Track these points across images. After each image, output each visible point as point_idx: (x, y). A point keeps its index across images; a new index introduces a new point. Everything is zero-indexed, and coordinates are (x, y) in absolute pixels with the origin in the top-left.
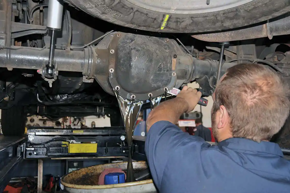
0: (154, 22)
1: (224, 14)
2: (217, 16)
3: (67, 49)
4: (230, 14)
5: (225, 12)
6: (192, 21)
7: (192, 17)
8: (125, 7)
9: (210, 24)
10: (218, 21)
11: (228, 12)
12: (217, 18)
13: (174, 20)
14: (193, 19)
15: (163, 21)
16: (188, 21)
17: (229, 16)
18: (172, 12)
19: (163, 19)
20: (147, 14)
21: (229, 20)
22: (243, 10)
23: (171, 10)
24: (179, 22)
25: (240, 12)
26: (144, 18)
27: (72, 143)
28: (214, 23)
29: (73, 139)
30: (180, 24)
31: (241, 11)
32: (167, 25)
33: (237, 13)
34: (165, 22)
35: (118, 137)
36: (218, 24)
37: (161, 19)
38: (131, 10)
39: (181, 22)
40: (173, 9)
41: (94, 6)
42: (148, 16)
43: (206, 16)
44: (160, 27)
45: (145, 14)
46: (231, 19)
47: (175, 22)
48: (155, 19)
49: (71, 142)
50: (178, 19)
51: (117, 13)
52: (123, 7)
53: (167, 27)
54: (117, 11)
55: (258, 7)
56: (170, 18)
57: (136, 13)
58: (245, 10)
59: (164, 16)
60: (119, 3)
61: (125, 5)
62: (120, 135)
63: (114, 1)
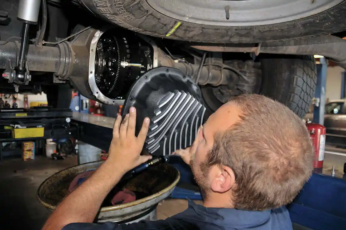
0: (163, 28)
1: (236, 30)
2: (229, 31)
3: (39, 45)
4: (243, 31)
5: (237, 29)
6: (201, 32)
7: (203, 27)
8: (142, 9)
9: (218, 37)
10: (227, 35)
11: (242, 29)
12: (228, 32)
13: (183, 28)
14: (203, 29)
15: (172, 28)
16: (197, 31)
17: (240, 33)
18: (186, 19)
19: (173, 26)
20: (159, 19)
21: (238, 37)
22: (258, 31)
23: (185, 17)
24: (188, 31)
25: (253, 31)
26: (154, 22)
27: (17, 128)
28: (223, 37)
29: (18, 124)
30: (188, 33)
31: (255, 30)
32: (175, 32)
33: (250, 32)
34: (174, 30)
35: (63, 119)
36: (227, 38)
37: (171, 26)
38: (146, 13)
39: (190, 32)
40: (187, 17)
41: (109, 5)
42: (159, 21)
43: (217, 29)
44: (166, 33)
45: (157, 18)
46: (241, 36)
47: (184, 30)
48: (165, 25)
49: (15, 127)
50: (188, 28)
51: (130, 15)
52: (139, 8)
53: (174, 34)
54: (131, 12)
55: (274, 30)
56: (181, 25)
57: (150, 16)
58: (260, 31)
59: (176, 23)
60: (137, 4)
61: (142, 7)
62: (65, 117)
63: (135, 1)
